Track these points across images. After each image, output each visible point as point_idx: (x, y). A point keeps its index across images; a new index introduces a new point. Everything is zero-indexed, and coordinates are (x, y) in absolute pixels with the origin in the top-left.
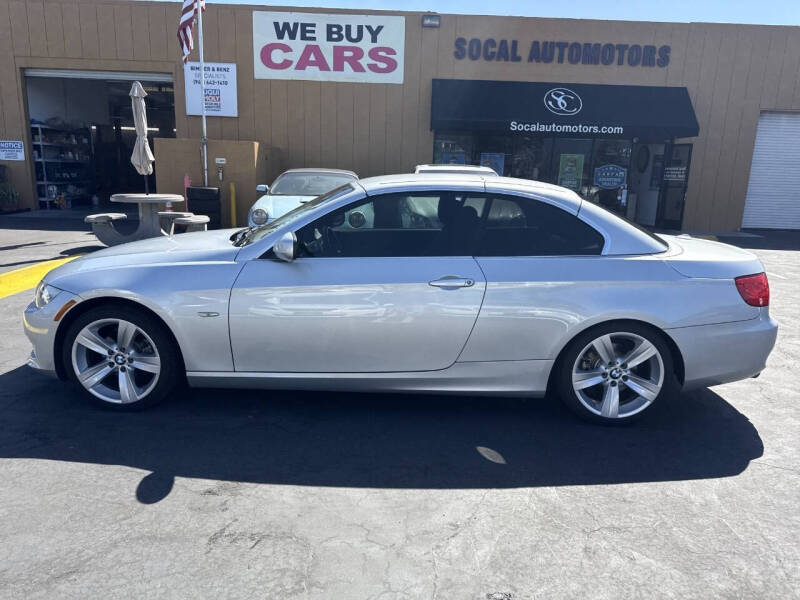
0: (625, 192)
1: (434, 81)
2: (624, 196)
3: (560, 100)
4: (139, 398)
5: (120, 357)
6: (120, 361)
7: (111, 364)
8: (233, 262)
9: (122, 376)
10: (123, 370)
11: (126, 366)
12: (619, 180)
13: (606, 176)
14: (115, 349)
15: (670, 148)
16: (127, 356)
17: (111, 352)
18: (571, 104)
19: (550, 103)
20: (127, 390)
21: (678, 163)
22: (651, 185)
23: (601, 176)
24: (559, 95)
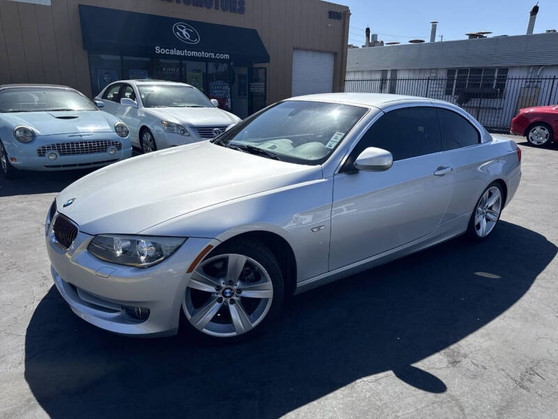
0: (229, 100)
1: (80, 6)
2: (230, 103)
3: (184, 32)
4: (254, 325)
5: (228, 291)
6: (228, 295)
7: (220, 300)
8: (323, 180)
9: (233, 308)
10: (233, 302)
11: (235, 298)
12: (225, 92)
13: (217, 89)
14: (222, 283)
15: (251, 70)
16: (235, 287)
17: (218, 288)
18: (193, 36)
19: (178, 34)
20: (240, 321)
21: (258, 80)
22: (239, 95)
23: (215, 89)
24: (182, 28)
